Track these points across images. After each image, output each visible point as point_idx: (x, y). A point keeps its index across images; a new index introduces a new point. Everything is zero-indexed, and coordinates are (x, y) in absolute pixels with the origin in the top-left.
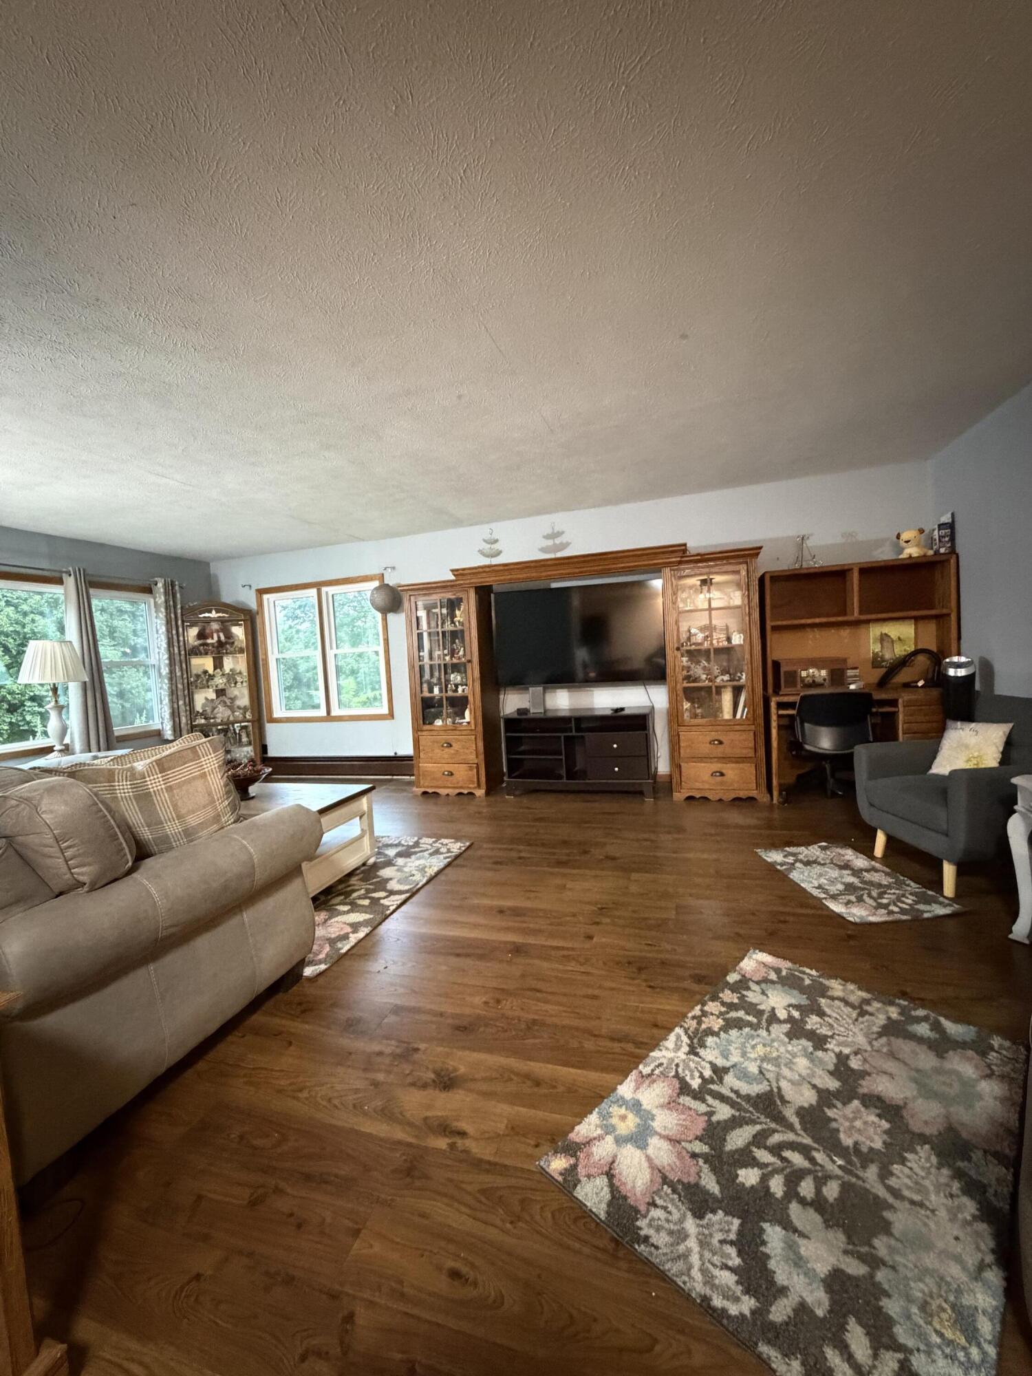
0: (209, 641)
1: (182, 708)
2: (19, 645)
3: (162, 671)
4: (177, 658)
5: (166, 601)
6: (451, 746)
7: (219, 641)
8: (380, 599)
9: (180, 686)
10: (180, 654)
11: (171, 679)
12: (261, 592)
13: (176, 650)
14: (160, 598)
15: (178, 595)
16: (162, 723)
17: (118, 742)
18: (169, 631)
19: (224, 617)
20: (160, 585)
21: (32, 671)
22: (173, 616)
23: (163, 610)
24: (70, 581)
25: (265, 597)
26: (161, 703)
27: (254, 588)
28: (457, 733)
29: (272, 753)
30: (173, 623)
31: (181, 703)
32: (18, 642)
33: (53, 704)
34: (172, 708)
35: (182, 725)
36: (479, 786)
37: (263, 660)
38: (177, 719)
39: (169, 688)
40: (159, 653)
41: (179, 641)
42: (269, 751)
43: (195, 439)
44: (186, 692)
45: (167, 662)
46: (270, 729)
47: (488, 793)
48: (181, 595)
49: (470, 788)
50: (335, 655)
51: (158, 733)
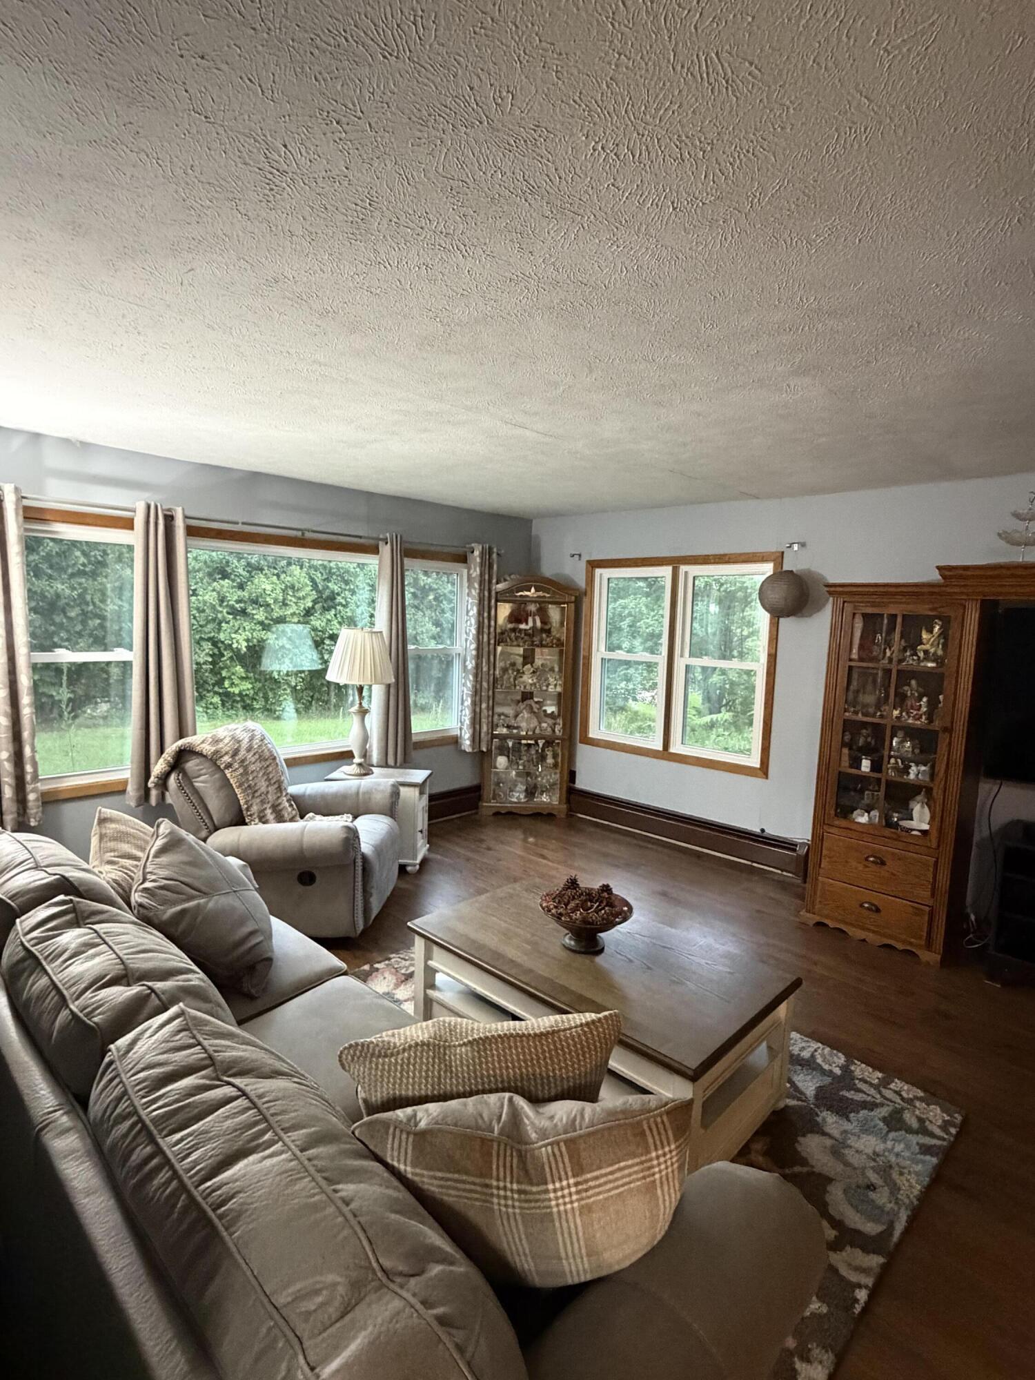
0: (523, 626)
1: (485, 713)
2: (324, 580)
3: (468, 663)
4: (486, 649)
5: (482, 575)
6: (883, 863)
7: (534, 628)
8: (779, 595)
9: (485, 684)
10: (489, 644)
11: (476, 676)
12: (594, 565)
13: (486, 637)
14: (475, 570)
15: (495, 567)
16: (461, 729)
17: (415, 749)
18: (480, 613)
19: (544, 597)
20: (477, 553)
21: (341, 667)
22: (486, 593)
23: (476, 585)
24: (386, 550)
25: (598, 571)
26: (462, 704)
27: (585, 558)
28: (900, 845)
29: (581, 784)
30: (486, 603)
31: (484, 706)
32: (325, 576)
33: (356, 707)
34: (474, 711)
35: (483, 735)
36: (929, 946)
37: (584, 657)
38: (478, 727)
39: (473, 686)
40: (466, 640)
41: (489, 626)
42: (577, 781)
43: (591, 371)
44: (491, 693)
45: (474, 653)
46: (583, 750)
47: (943, 963)
48: (498, 567)
49: (911, 944)
50: (687, 666)
51: (455, 741)
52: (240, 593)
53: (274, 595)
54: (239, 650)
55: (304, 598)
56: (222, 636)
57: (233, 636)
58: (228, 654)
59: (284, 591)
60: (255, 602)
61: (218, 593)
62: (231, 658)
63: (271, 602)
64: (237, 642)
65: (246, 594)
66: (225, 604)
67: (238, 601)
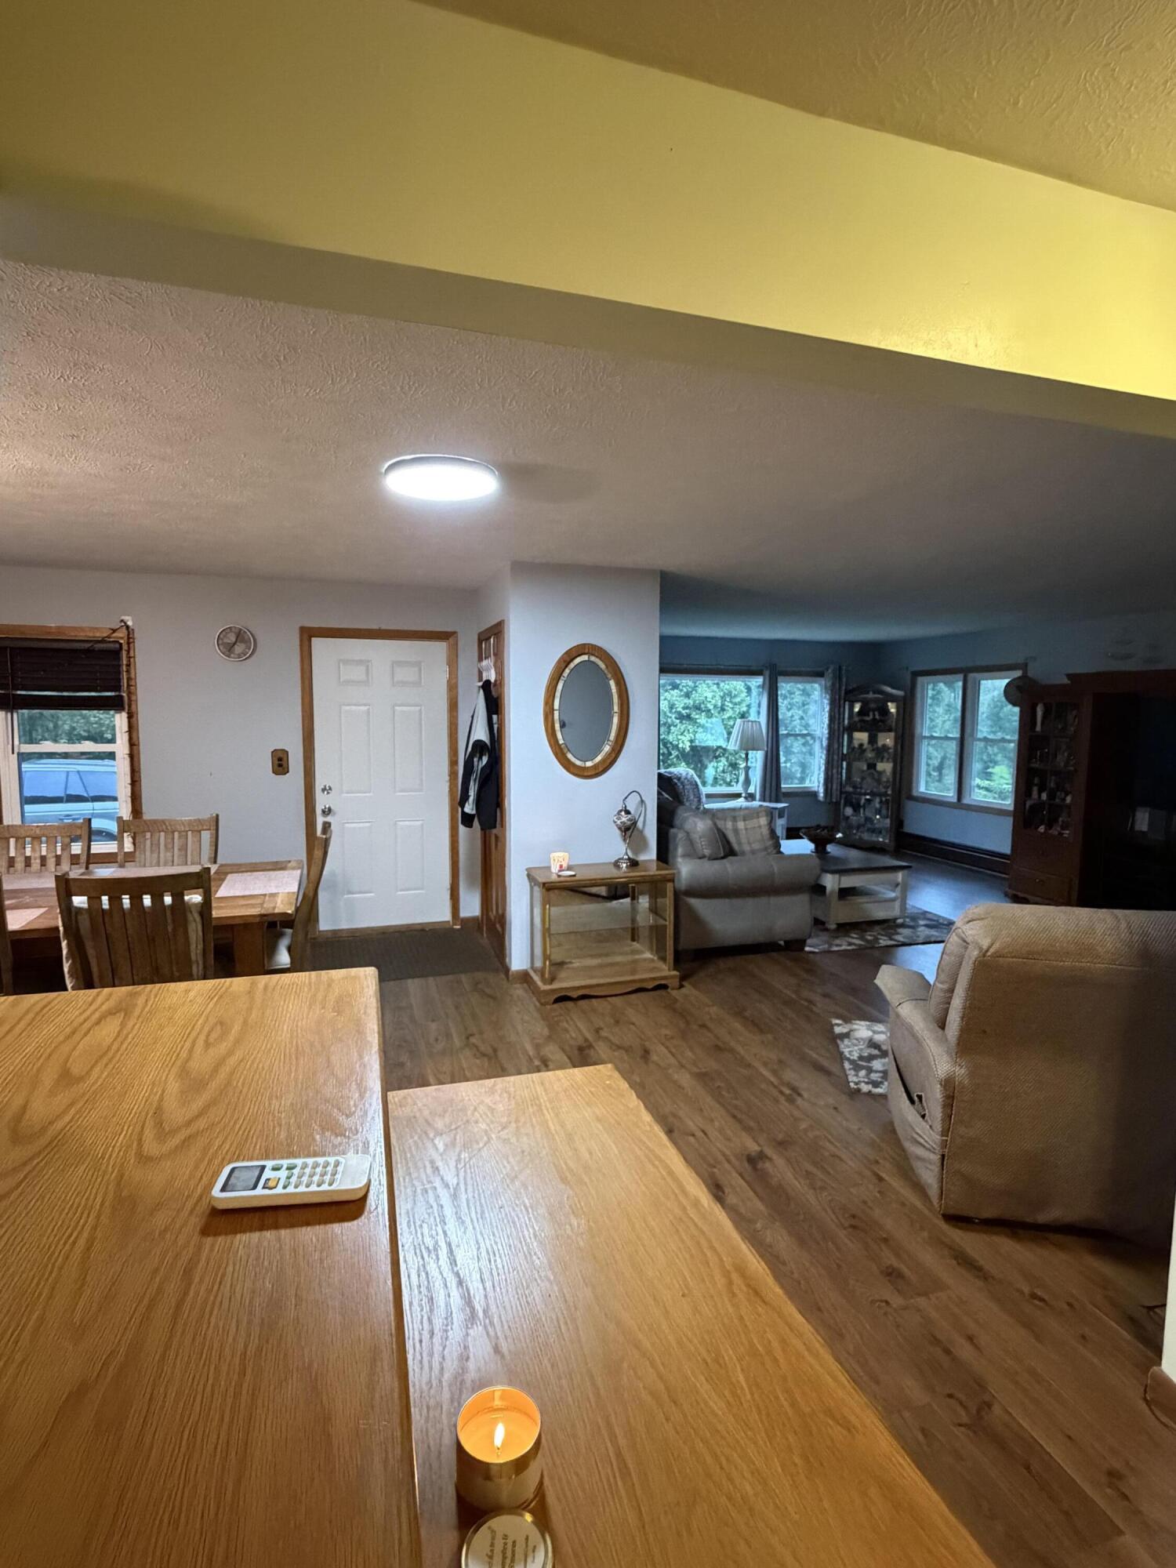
0: (866, 718)
1: (835, 776)
3: (822, 743)
4: (836, 734)
5: (833, 684)
7: (874, 719)
9: (836, 757)
10: (839, 730)
11: (829, 750)
12: (916, 673)
13: (836, 725)
14: (829, 682)
15: (844, 679)
16: (818, 787)
17: (784, 794)
18: (832, 710)
19: (881, 696)
20: (830, 670)
22: (837, 697)
23: (830, 692)
24: (767, 673)
25: (920, 679)
26: (819, 770)
27: (911, 670)
29: (908, 829)
30: (837, 703)
31: (835, 771)
34: (827, 775)
35: (832, 791)
38: (830, 785)
39: (826, 758)
40: (821, 728)
41: (839, 719)
42: (905, 827)
45: (828, 735)
46: (910, 805)
48: (847, 679)
51: (815, 794)
52: (686, 701)
53: (713, 702)
54: (684, 749)
55: (740, 703)
56: (670, 738)
57: (679, 737)
58: (675, 753)
59: (722, 698)
60: (697, 708)
61: (669, 701)
62: (677, 757)
63: (711, 707)
64: (683, 742)
65: (691, 702)
66: (674, 710)
67: (684, 708)
